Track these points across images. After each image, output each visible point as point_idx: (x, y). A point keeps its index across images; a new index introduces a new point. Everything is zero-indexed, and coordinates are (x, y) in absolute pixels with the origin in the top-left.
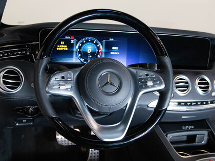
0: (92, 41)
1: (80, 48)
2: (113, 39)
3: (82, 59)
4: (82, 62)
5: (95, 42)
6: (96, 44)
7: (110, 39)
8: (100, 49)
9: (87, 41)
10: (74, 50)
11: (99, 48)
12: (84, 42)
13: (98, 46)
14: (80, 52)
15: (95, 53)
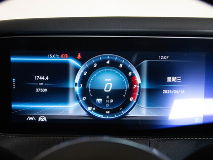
0: (115, 65)
1: (84, 80)
2: (166, 57)
3: (90, 109)
4: (91, 116)
5: (121, 66)
6: (125, 70)
7: (161, 57)
8: (135, 83)
9: (102, 64)
10: (71, 85)
11: (131, 80)
12: (96, 65)
13: (130, 74)
14: (84, 92)
15: (122, 91)
